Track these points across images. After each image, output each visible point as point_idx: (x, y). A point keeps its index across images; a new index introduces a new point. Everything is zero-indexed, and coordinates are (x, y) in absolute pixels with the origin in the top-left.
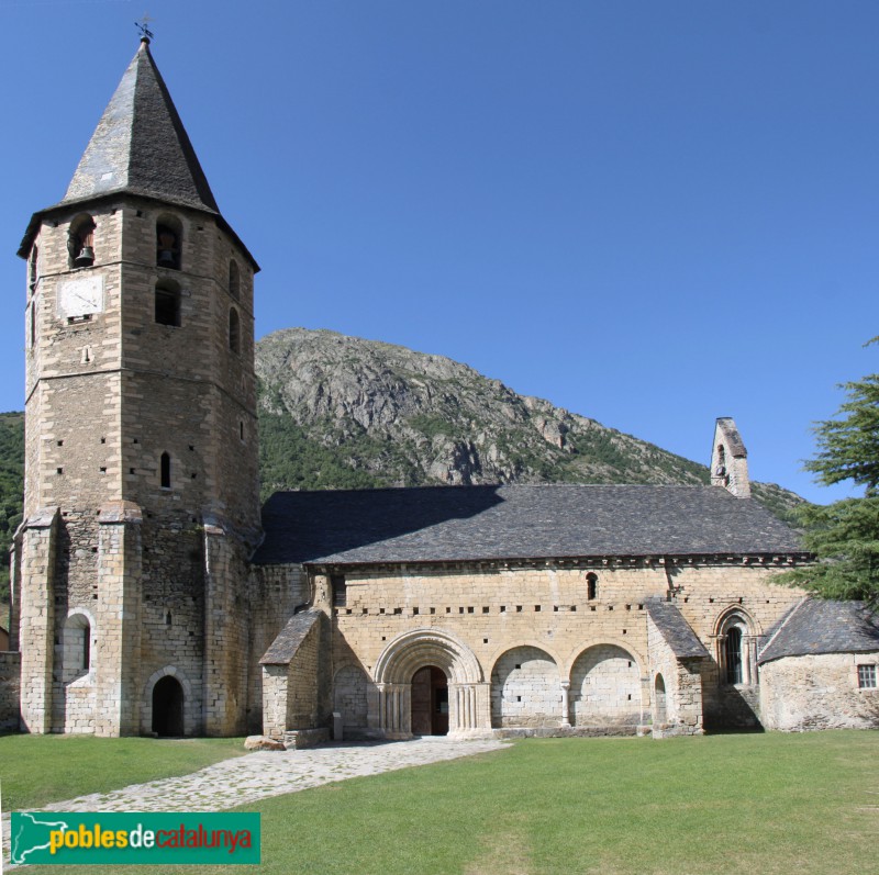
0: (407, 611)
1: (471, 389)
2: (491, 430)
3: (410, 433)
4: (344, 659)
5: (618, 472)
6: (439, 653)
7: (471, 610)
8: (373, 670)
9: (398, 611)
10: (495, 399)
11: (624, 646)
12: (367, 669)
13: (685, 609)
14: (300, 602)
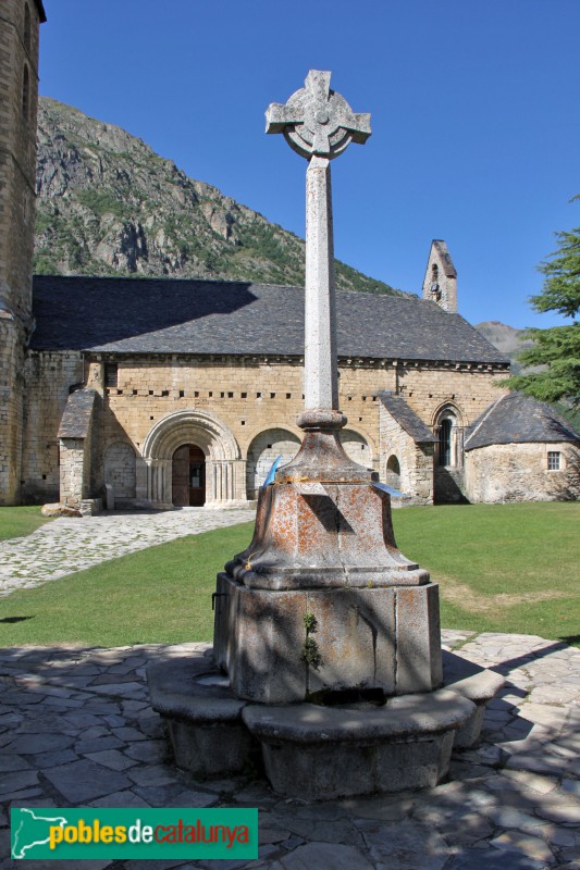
0: (174, 394)
1: (144, 166)
2: (161, 214)
3: (80, 209)
4: (115, 435)
5: (279, 269)
6: (199, 432)
7: (231, 395)
8: (142, 446)
9: (165, 393)
10: (167, 180)
11: (359, 431)
12: (136, 445)
13: (409, 401)
14: (74, 381)
